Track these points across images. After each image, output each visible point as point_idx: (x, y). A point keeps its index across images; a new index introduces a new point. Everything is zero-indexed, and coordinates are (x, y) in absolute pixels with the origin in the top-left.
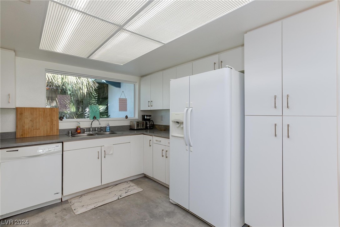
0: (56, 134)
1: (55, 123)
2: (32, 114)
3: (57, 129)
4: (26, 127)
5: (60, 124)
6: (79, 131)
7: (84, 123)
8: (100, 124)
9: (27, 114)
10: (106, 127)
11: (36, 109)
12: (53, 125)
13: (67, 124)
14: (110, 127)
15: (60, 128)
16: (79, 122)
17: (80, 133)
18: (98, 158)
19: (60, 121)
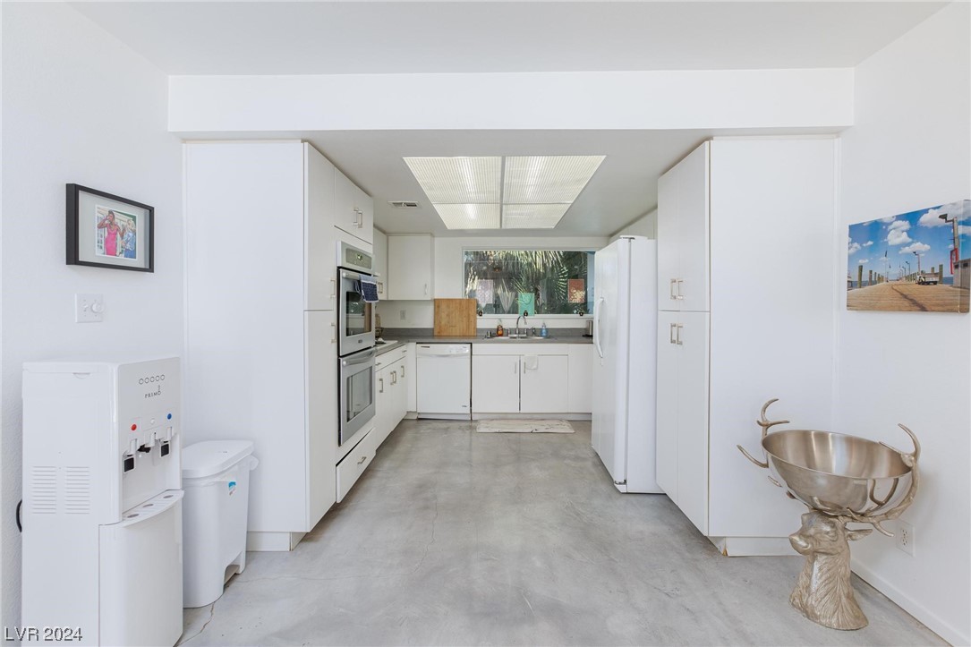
0: (473, 334)
1: (472, 319)
2: (448, 307)
3: (475, 327)
4: (443, 323)
5: (478, 321)
6: (500, 332)
7: (509, 321)
8: (526, 323)
9: (443, 306)
10: (541, 329)
11: (452, 300)
12: (470, 322)
13: (487, 322)
14: (547, 329)
15: (478, 327)
16: (500, 319)
17: (501, 335)
18: (515, 372)
19: (478, 317)
